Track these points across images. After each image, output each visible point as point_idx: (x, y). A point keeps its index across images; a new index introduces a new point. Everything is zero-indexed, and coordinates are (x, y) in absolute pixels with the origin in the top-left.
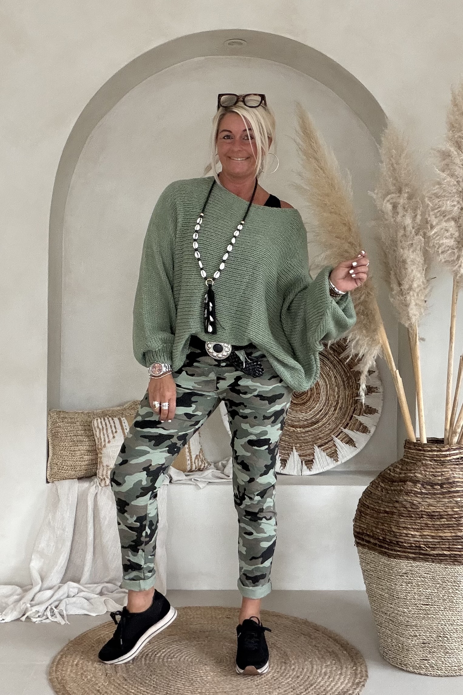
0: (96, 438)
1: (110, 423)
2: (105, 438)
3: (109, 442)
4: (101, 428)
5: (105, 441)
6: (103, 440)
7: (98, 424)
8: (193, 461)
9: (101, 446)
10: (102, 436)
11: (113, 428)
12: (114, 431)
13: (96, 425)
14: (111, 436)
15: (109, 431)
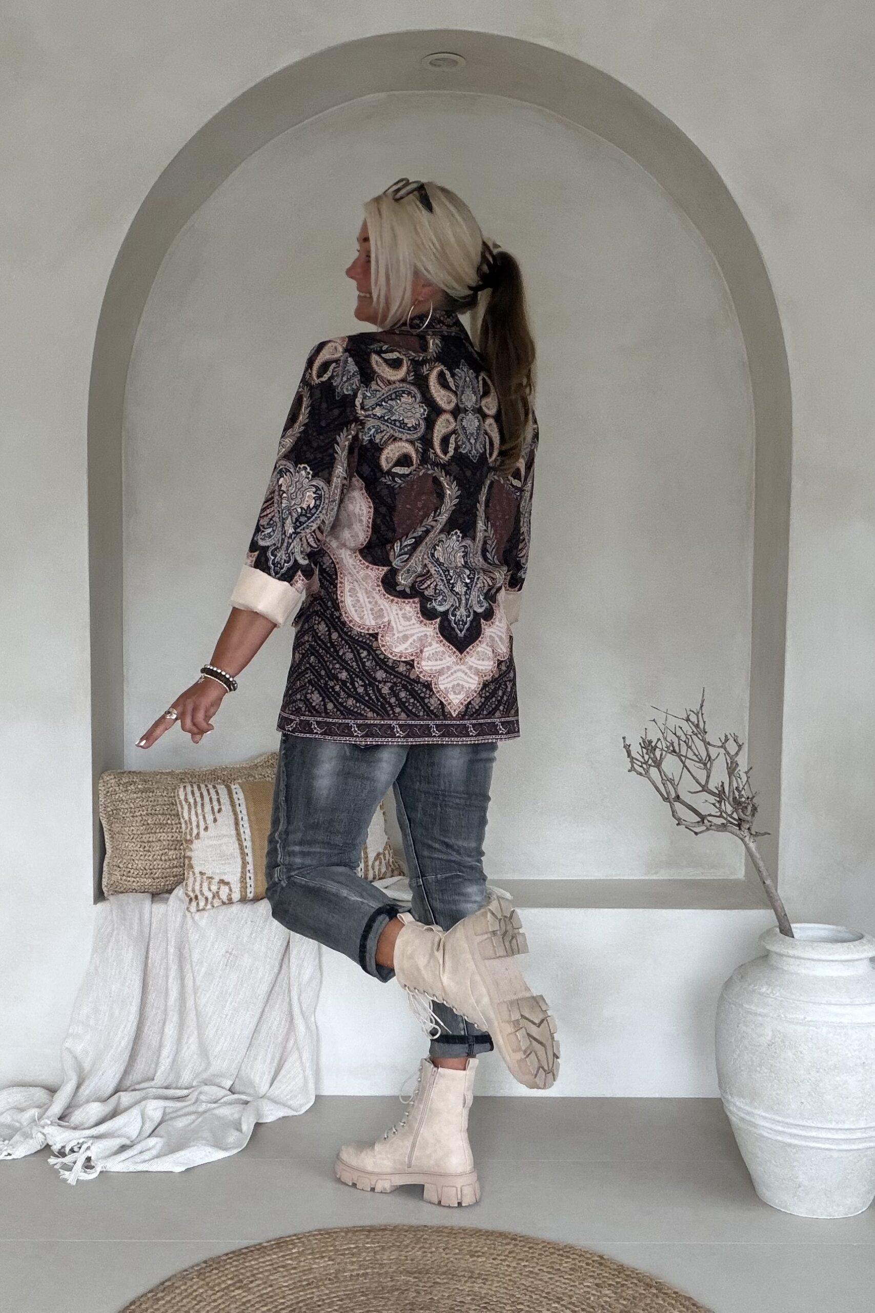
0: (182, 820)
1: (209, 794)
2: (198, 823)
3: (206, 829)
4: (192, 804)
5: (198, 826)
6: (194, 824)
7: (186, 795)
8: (370, 863)
9: (191, 835)
10: (194, 818)
11: (215, 803)
12: (216, 808)
13: (182, 797)
14: (210, 818)
15: (208, 808)
